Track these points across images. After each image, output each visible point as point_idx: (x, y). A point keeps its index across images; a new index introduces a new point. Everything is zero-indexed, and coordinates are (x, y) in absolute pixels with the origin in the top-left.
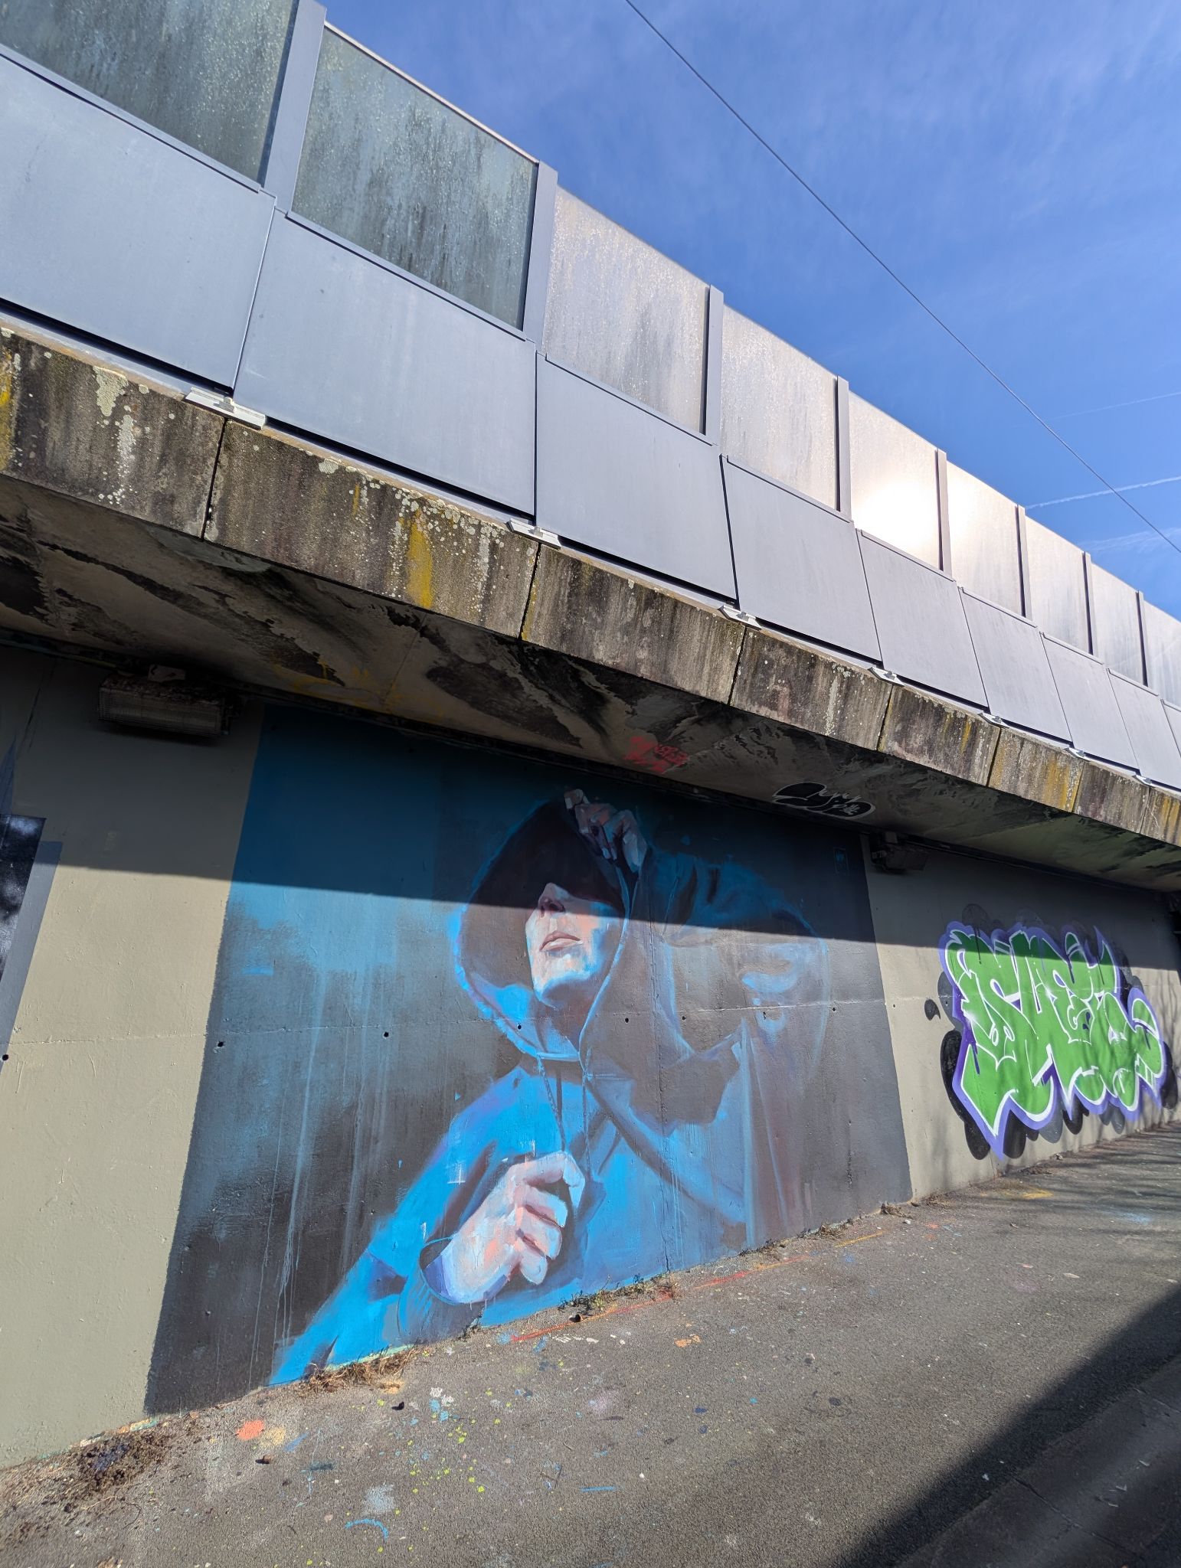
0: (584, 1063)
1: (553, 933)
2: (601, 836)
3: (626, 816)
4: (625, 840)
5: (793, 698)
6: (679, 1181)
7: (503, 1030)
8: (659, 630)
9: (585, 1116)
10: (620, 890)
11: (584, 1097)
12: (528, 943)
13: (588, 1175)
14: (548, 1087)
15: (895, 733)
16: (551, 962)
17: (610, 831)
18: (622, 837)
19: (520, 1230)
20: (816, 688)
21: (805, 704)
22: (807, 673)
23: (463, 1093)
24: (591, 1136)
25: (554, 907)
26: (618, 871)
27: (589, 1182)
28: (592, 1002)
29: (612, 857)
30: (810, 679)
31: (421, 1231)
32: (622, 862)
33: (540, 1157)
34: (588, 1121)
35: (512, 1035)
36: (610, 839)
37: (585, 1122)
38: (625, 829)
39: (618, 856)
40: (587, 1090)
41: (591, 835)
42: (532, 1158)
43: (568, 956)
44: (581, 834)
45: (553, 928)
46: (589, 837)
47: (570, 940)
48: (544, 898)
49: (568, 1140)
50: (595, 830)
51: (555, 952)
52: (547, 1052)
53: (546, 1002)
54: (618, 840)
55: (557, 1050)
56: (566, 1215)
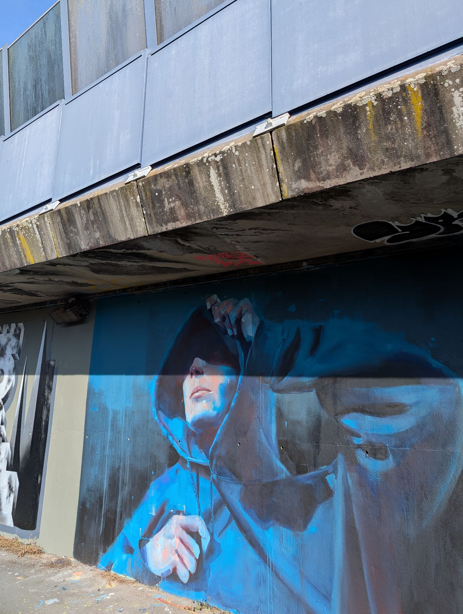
0: (211, 467)
1: (197, 388)
2: (227, 321)
3: (245, 303)
4: (243, 320)
5: (185, 205)
6: (272, 564)
7: (172, 442)
8: (98, 218)
9: (211, 499)
10: (238, 356)
11: (211, 487)
12: (184, 394)
13: (212, 535)
14: (192, 477)
15: (295, 172)
16: (195, 406)
17: (233, 316)
18: (241, 318)
19: (177, 550)
20: (199, 186)
21: (197, 203)
22: (187, 181)
23: (155, 471)
24: (215, 512)
25: (198, 373)
26: (238, 342)
27: (212, 540)
28: (218, 430)
29: (234, 333)
30: (191, 183)
31: (139, 531)
32: (240, 336)
33: (187, 515)
34: (213, 504)
35: (176, 446)
36: (233, 322)
37: (211, 503)
38: (243, 312)
39: (238, 332)
40: (213, 484)
41: (220, 322)
42: (184, 514)
43: (204, 401)
44: (215, 323)
45: (197, 385)
46: (219, 323)
47: (205, 392)
48: (193, 367)
49: (202, 511)
50: (224, 318)
51: (198, 399)
52: (192, 457)
53: (192, 429)
54: (239, 322)
55: (197, 457)
56: (199, 553)
